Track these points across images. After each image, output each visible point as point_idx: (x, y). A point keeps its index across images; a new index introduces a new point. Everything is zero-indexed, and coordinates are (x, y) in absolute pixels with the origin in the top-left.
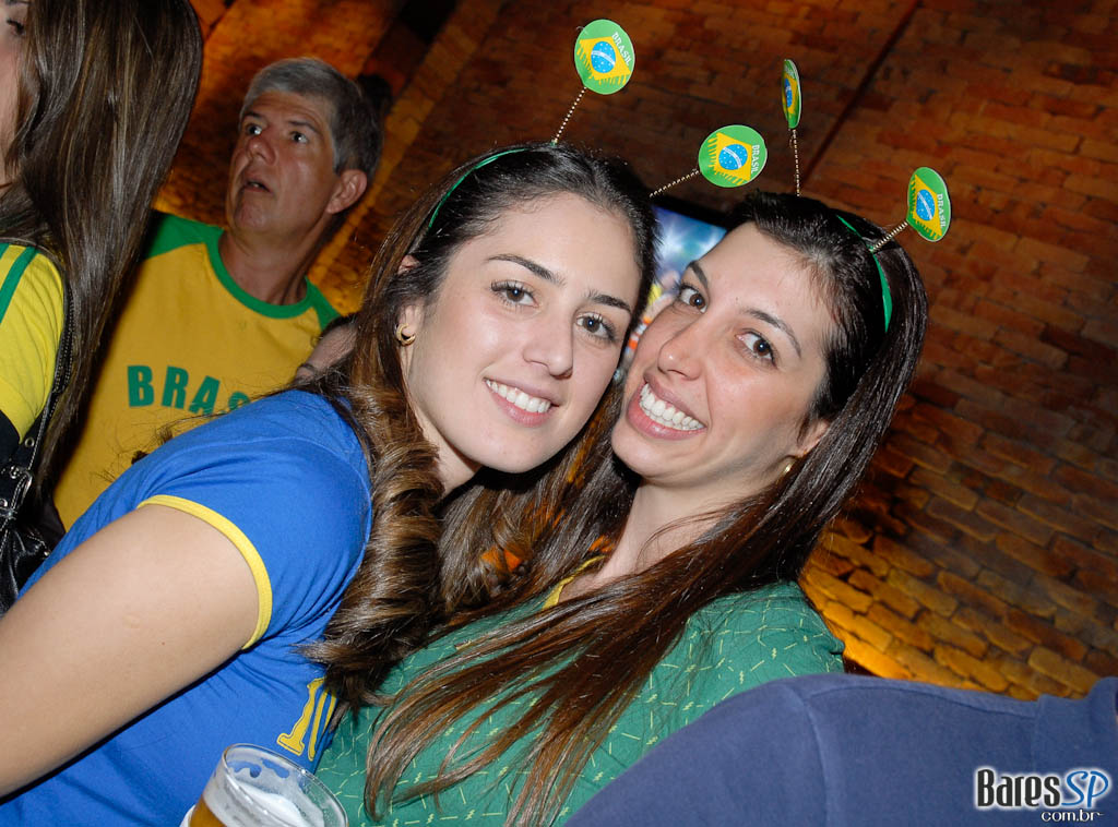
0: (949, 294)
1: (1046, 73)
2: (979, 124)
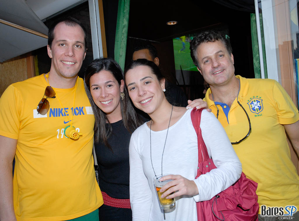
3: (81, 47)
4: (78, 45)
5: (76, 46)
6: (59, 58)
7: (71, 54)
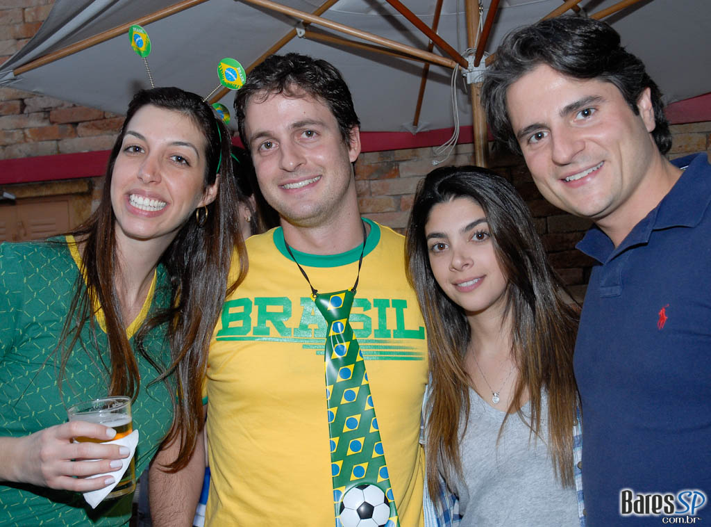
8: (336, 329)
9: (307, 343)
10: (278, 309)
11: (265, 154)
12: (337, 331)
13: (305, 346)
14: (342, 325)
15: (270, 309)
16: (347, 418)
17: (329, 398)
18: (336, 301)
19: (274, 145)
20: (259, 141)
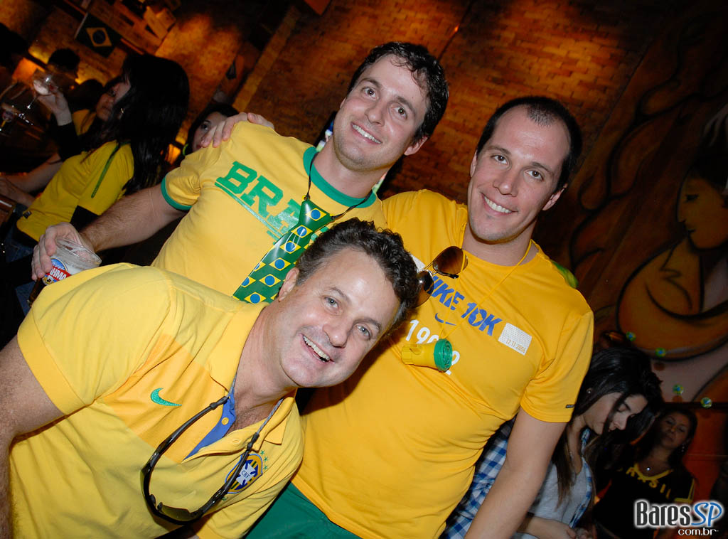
0: (455, 158)
1: (487, 80)
2: (465, 97)
3: (543, 179)
4: (537, 170)
5: (531, 173)
6: (480, 185)
7: (506, 187)
8: (299, 231)
9: (272, 231)
10: (271, 195)
11: (364, 95)
12: (299, 234)
13: (269, 232)
14: (305, 232)
15: (265, 190)
16: (255, 293)
17: (255, 270)
18: (316, 214)
19: (374, 96)
20: (370, 84)
